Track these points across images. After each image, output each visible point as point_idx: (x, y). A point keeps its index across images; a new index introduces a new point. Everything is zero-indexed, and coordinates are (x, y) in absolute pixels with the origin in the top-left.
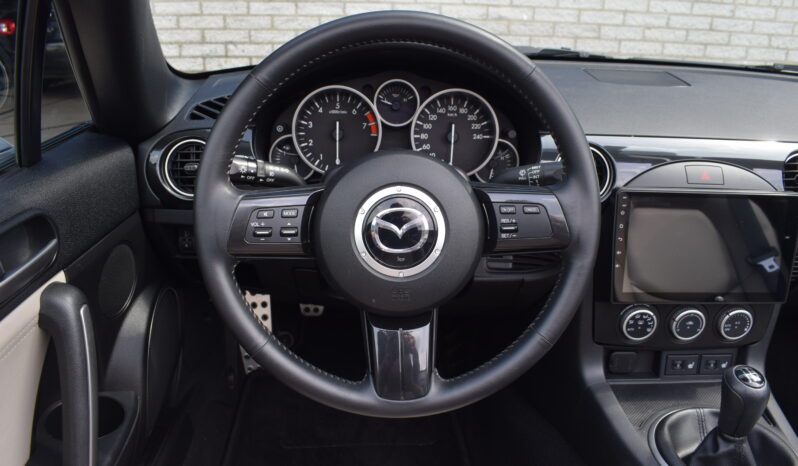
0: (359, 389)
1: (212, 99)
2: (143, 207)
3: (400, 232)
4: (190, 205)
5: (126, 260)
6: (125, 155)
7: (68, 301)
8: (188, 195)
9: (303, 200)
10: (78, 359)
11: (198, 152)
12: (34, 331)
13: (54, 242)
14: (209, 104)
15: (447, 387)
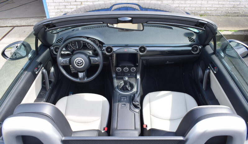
0: (77, 79)
1: (61, 38)
2: (51, 55)
3: (79, 63)
4: (56, 55)
5: (50, 63)
6: (48, 49)
7: (44, 71)
8: (56, 54)
9: (69, 59)
10: (46, 77)
11: (58, 48)
12: (41, 74)
13: (42, 65)
14: (60, 39)
15: (87, 79)
